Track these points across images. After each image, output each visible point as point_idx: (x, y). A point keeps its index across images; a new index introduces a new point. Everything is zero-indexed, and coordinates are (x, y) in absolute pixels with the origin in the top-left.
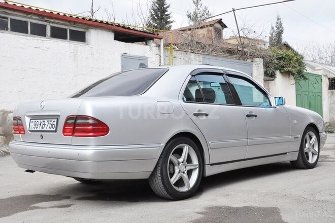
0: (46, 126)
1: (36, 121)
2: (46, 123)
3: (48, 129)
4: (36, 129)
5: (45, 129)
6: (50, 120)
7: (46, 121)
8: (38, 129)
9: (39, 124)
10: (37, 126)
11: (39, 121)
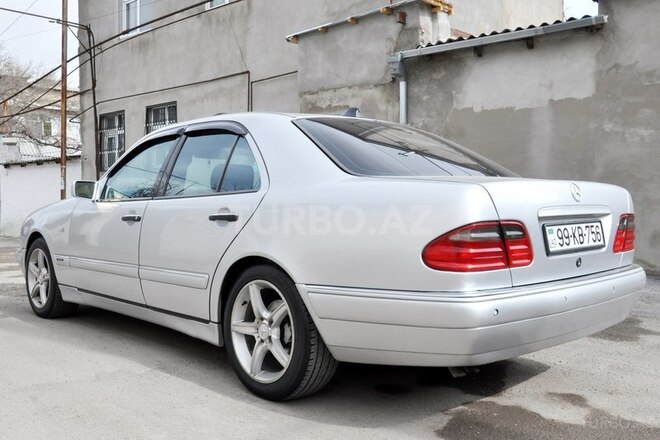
0: (586, 238)
1: (562, 228)
2: (585, 232)
3: (592, 244)
4: (565, 247)
5: (585, 245)
6: (590, 225)
7: (583, 226)
8: (573, 246)
9: (571, 233)
10: (566, 240)
11: (569, 227)
